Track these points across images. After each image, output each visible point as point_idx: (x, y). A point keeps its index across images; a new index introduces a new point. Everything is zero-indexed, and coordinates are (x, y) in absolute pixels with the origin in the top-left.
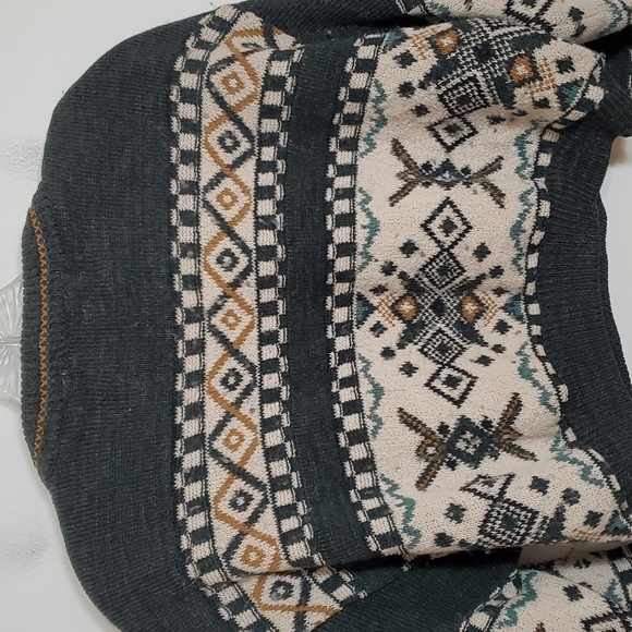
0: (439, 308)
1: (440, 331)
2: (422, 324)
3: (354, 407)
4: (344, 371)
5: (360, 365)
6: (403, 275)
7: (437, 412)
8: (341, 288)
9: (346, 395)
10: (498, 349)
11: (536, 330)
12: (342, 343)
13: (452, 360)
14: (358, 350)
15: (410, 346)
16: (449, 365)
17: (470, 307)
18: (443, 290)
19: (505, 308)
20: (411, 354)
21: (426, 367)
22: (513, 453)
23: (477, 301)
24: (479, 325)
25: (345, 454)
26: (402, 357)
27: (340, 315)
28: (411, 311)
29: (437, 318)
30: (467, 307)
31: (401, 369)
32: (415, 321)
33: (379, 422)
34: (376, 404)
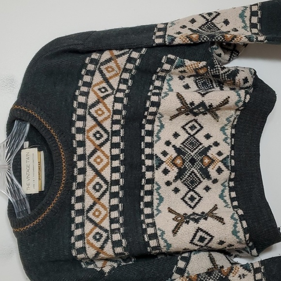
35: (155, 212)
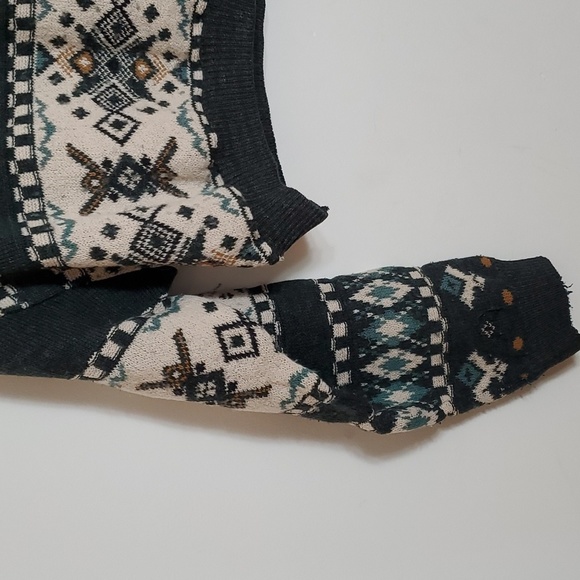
0: (114, 66)
1: (114, 86)
2: (98, 79)
3: (27, 140)
4: (21, 111)
5: (36, 107)
6: (80, 28)
7: (102, 149)
8: (22, 36)
9: (20, 130)
10: (164, 104)
11: (198, 91)
12: (21, 87)
13: (121, 109)
14: (35, 95)
15: (85, 96)
16: (117, 112)
17: (142, 68)
18: (118, 49)
19: (173, 73)
20: (85, 101)
21: (97, 112)
22: (169, 192)
23: (149, 63)
24: (149, 84)
25: (14, 180)
26: (76, 103)
27: (21, 62)
28: (88, 66)
29: (112, 75)
30: (139, 68)
31: (74, 113)
32: (92, 75)
33: (48, 153)
34: (47, 139)
35: (40, 156)
